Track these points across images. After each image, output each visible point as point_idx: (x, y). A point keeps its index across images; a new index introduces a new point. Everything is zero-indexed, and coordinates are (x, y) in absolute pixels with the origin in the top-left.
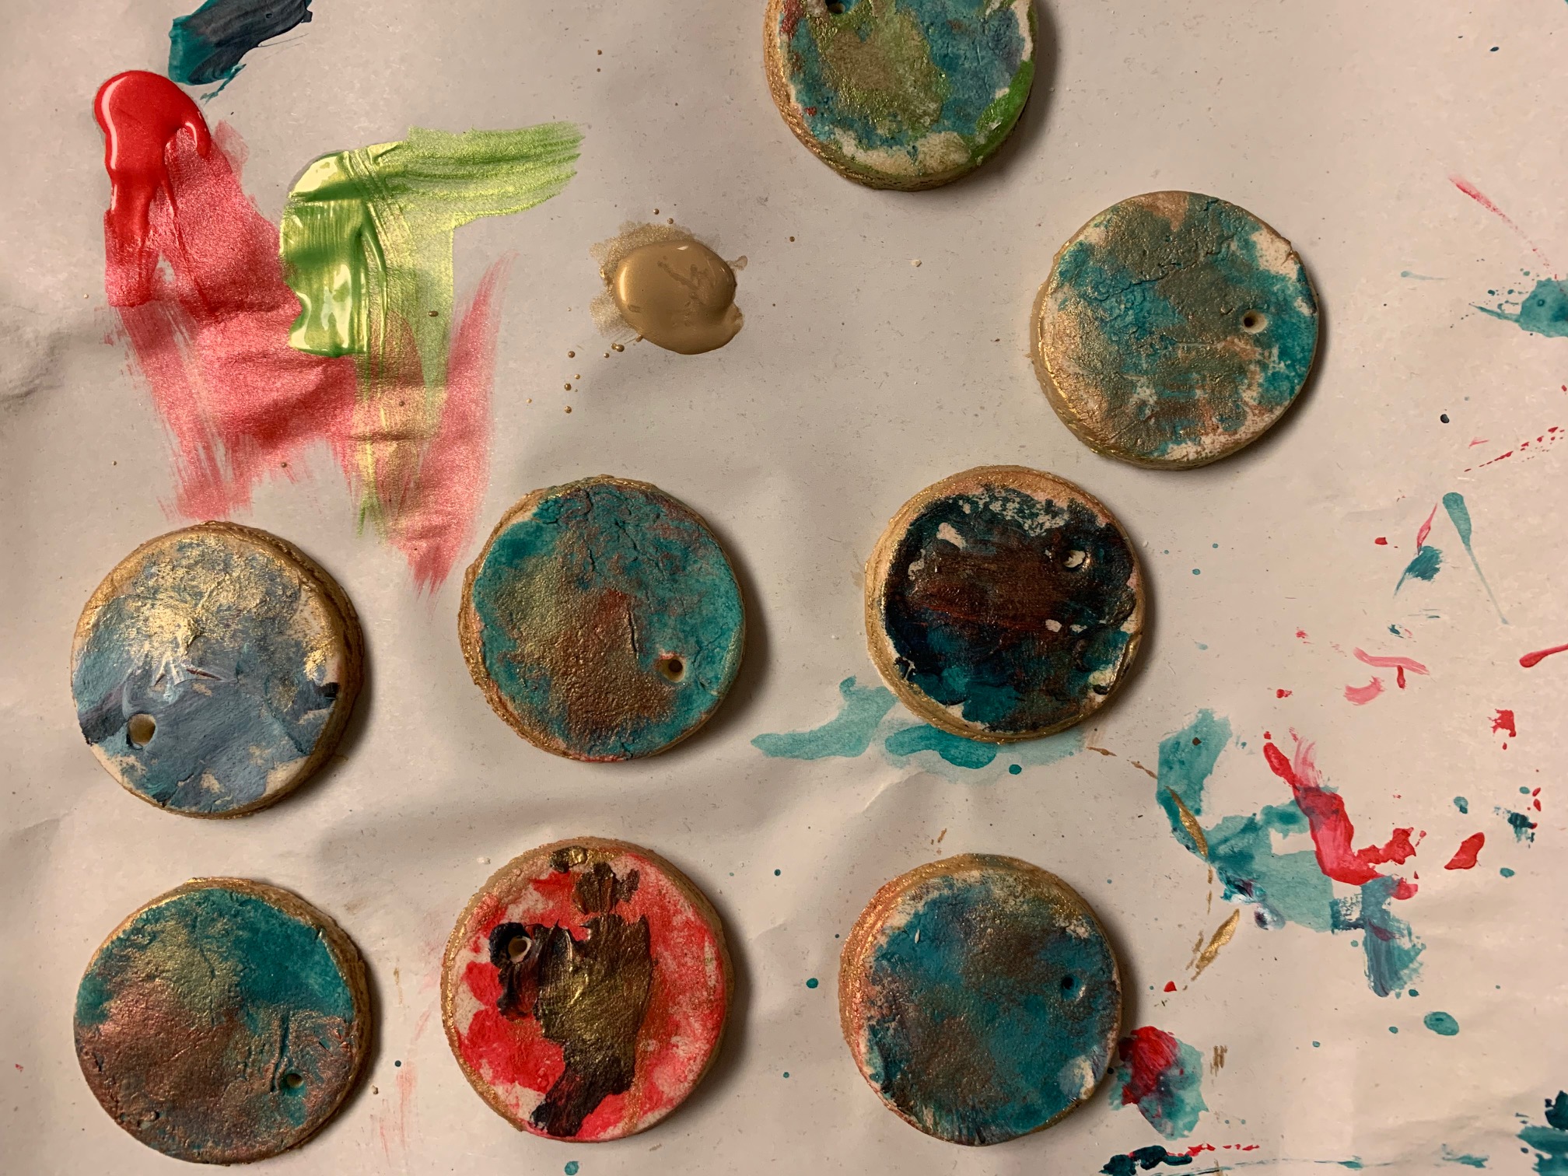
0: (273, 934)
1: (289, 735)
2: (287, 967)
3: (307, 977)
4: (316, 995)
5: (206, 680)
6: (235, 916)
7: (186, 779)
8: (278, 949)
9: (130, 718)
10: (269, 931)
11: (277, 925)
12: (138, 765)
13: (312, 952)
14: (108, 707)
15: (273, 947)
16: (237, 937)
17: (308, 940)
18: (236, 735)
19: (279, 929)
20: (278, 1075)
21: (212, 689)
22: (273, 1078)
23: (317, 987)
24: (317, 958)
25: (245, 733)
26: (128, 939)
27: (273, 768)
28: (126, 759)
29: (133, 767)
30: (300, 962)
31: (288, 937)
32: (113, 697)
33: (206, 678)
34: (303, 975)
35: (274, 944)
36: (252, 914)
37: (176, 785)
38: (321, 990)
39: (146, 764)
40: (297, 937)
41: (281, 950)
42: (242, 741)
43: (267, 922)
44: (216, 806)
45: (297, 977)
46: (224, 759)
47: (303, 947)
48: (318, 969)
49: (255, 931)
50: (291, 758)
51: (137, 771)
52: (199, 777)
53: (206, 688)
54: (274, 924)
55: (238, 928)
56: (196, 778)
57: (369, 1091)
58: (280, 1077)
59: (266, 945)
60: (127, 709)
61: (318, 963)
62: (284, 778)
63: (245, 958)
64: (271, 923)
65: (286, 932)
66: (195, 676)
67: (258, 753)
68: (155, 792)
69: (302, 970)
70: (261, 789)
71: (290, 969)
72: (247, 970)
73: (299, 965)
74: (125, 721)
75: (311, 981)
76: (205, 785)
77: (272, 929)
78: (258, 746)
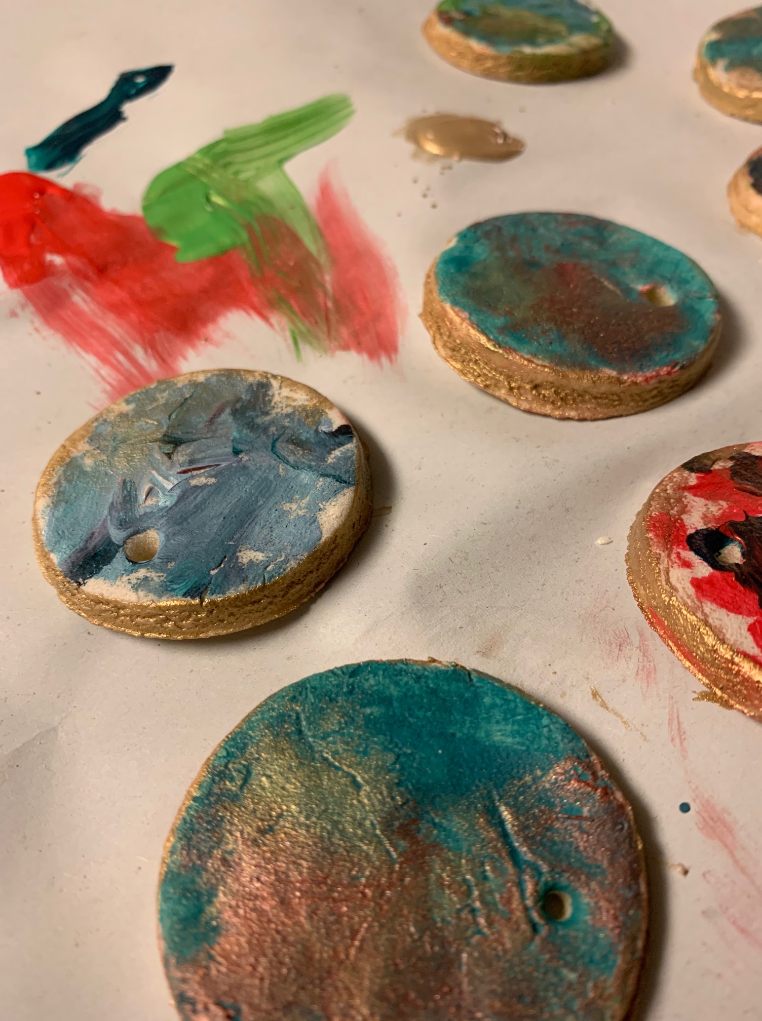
0: (412, 697)
1: (323, 475)
2: (453, 735)
3: (488, 734)
4: (515, 751)
5: (204, 473)
6: (351, 692)
7: (220, 565)
8: (429, 714)
9: (125, 542)
10: (405, 694)
11: (411, 682)
12: (153, 575)
13: (477, 697)
14: (93, 544)
15: (420, 714)
16: (368, 719)
17: (462, 685)
18: (261, 502)
19: (417, 686)
20: (529, 902)
21: (215, 476)
22: (526, 909)
23: (510, 740)
24: (487, 700)
25: (270, 496)
26: (209, 793)
27: (320, 510)
28: (134, 576)
29: (146, 578)
30: (468, 719)
31: (434, 692)
32: (96, 534)
33: (202, 471)
34: (481, 734)
35: (420, 708)
36: (372, 682)
37: (209, 574)
38: (518, 739)
39: (162, 570)
40: (446, 688)
41: (434, 713)
42: (270, 504)
43: (397, 684)
44: (269, 572)
45: (476, 742)
46: (257, 529)
47: (461, 696)
48: (498, 715)
49: (386, 701)
50: (336, 493)
51: (152, 580)
52: (235, 558)
53: (206, 478)
54: (406, 683)
55: (363, 706)
56: (231, 559)
57: (674, 875)
58: (536, 902)
59: (411, 716)
60: (117, 535)
61: (494, 706)
62: (338, 514)
63: (391, 742)
64: (402, 683)
65: (428, 687)
66: (189, 474)
67: (294, 506)
68: (184, 590)
69: (477, 728)
70: (316, 535)
71: (459, 735)
72: (403, 759)
73: (468, 725)
74: (119, 547)
75: (497, 737)
76: (245, 561)
77: (408, 690)
78: (291, 501)
